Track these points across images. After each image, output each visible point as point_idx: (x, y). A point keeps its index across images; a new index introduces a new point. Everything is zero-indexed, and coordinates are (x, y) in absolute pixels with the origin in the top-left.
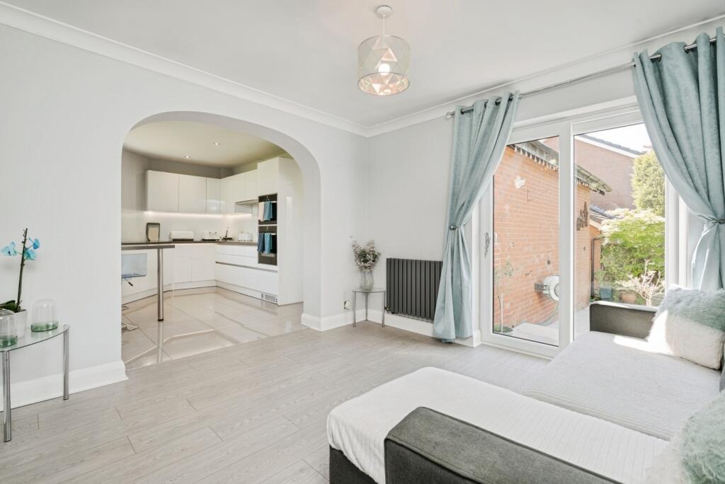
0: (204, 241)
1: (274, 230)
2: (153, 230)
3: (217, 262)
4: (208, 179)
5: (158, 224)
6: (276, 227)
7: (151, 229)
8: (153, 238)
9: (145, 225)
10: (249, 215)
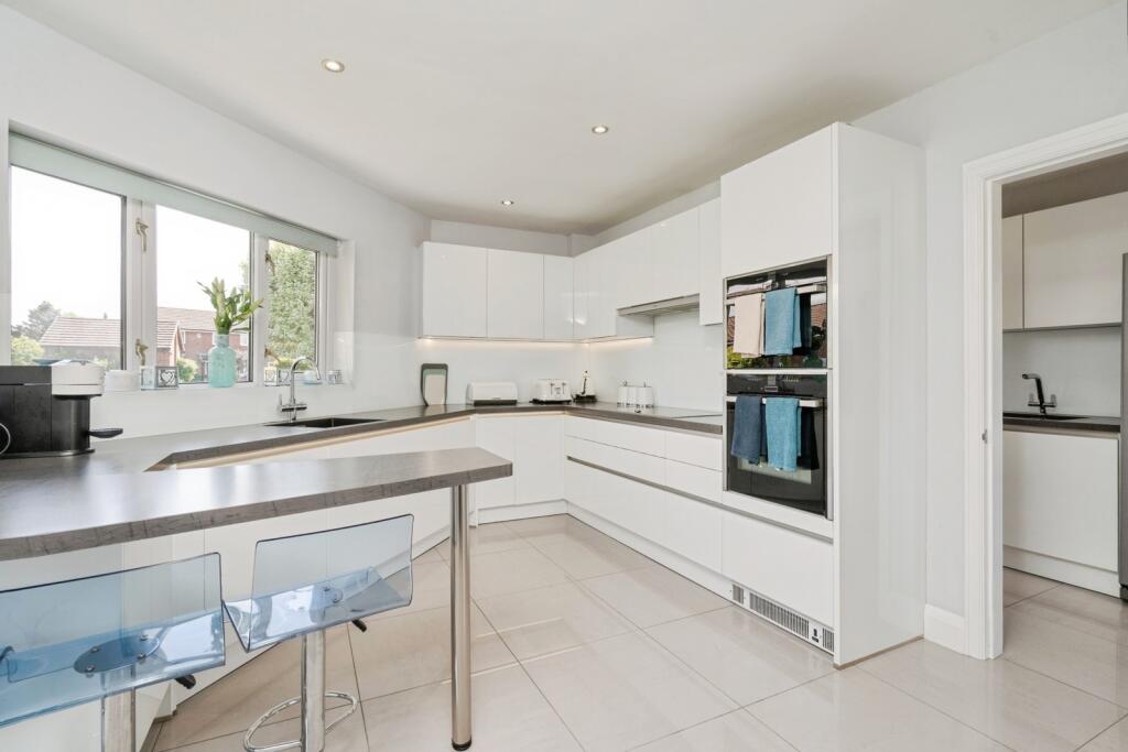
0: (539, 405)
1: (818, 387)
2: (433, 380)
3: (570, 458)
4: (548, 257)
5: (444, 367)
6: (823, 379)
7: (430, 378)
8: (434, 398)
9: (419, 370)
10: (649, 340)
